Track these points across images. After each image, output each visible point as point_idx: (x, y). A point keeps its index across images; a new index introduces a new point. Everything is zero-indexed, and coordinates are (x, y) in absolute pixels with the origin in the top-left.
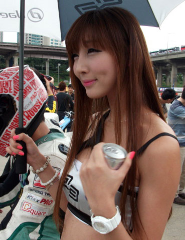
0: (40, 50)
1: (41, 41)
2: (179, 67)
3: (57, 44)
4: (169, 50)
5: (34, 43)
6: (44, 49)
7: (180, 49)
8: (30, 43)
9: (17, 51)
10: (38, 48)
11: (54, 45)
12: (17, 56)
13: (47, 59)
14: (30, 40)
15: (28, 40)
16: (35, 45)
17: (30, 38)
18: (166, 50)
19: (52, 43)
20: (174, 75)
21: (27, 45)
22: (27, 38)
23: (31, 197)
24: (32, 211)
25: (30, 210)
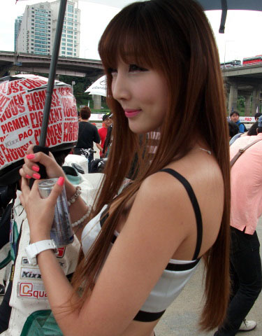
0: (46, 62)
1: (48, 49)
2: (240, 88)
3: (71, 54)
4: (226, 64)
5: (38, 53)
7: (242, 64)
8: (32, 52)
9: (14, 63)
10: (43, 59)
11: (66, 55)
12: (14, 70)
14: (32, 48)
15: (30, 48)
16: (40, 55)
17: (32, 44)
19: (64, 53)
20: (234, 99)
21: (29, 54)
22: (28, 44)
23: (28, 275)
24: (36, 293)
25: (32, 293)
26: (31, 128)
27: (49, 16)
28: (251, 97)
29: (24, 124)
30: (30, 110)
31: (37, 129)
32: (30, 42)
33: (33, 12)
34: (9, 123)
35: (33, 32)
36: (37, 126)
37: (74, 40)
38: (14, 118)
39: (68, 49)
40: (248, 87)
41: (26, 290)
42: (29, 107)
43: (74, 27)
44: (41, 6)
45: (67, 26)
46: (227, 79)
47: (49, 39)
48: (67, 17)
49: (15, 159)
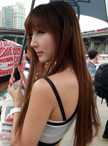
1: (12, 26)
2: (95, 42)
3: (22, 28)
4: (89, 32)
5: (7, 27)
6: (14, 30)
10: (10, 30)
13: (15, 37)
15: (4, 25)
18: (88, 32)
19: (19, 27)
20: (93, 47)
21: (3, 28)
22: (3, 24)
27: (12, 11)
28: (100, 46)
29: (11, 60)
30: (14, 55)
31: (16, 63)
32: (4, 23)
33: (5, 10)
34: (4, 59)
35: (5, 18)
36: (16, 62)
37: (23, 21)
38: (7, 57)
39: (21, 26)
40: (99, 41)
42: (14, 53)
43: (23, 16)
44: (9, 7)
45: (20, 15)
46: (90, 38)
47: (12, 21)
48: (20, 12)
49: (3, 74)
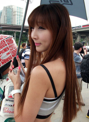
0: (11, 27)
1: (12, 22)
2: (81, 35)
3: (20, 24)
4: (76, 27)
5: (8, 23)
6: (13, 26)
7: (82, 27)
10: (10, 26)
11: (18, 24)
13: (15, 32)
14: (6, 22)
15: (5, 22)
16: (9, 24)
17: (6, 21)
19: (17, 23)
20: (79, 39)
21: (5, 24)
22: (4, 20)
23: (7, 105)
24: (9, 112)
25: (8, 111)
26: (10, 51)
27: (12, 10)
28: (85, 39)
31: (12, 51)
33: (6, 9)
34: (2, 50)
35: (6, 16)
37: (21, 19)
39: (19, 22)
40: (84, 35)
41: (6, 110)
43: (21, 14)
44: (9, 7)
45: (19, 14)
46: (77, 32)
47: (12, 19)
48: (19, 11)
49: (5, 63)
